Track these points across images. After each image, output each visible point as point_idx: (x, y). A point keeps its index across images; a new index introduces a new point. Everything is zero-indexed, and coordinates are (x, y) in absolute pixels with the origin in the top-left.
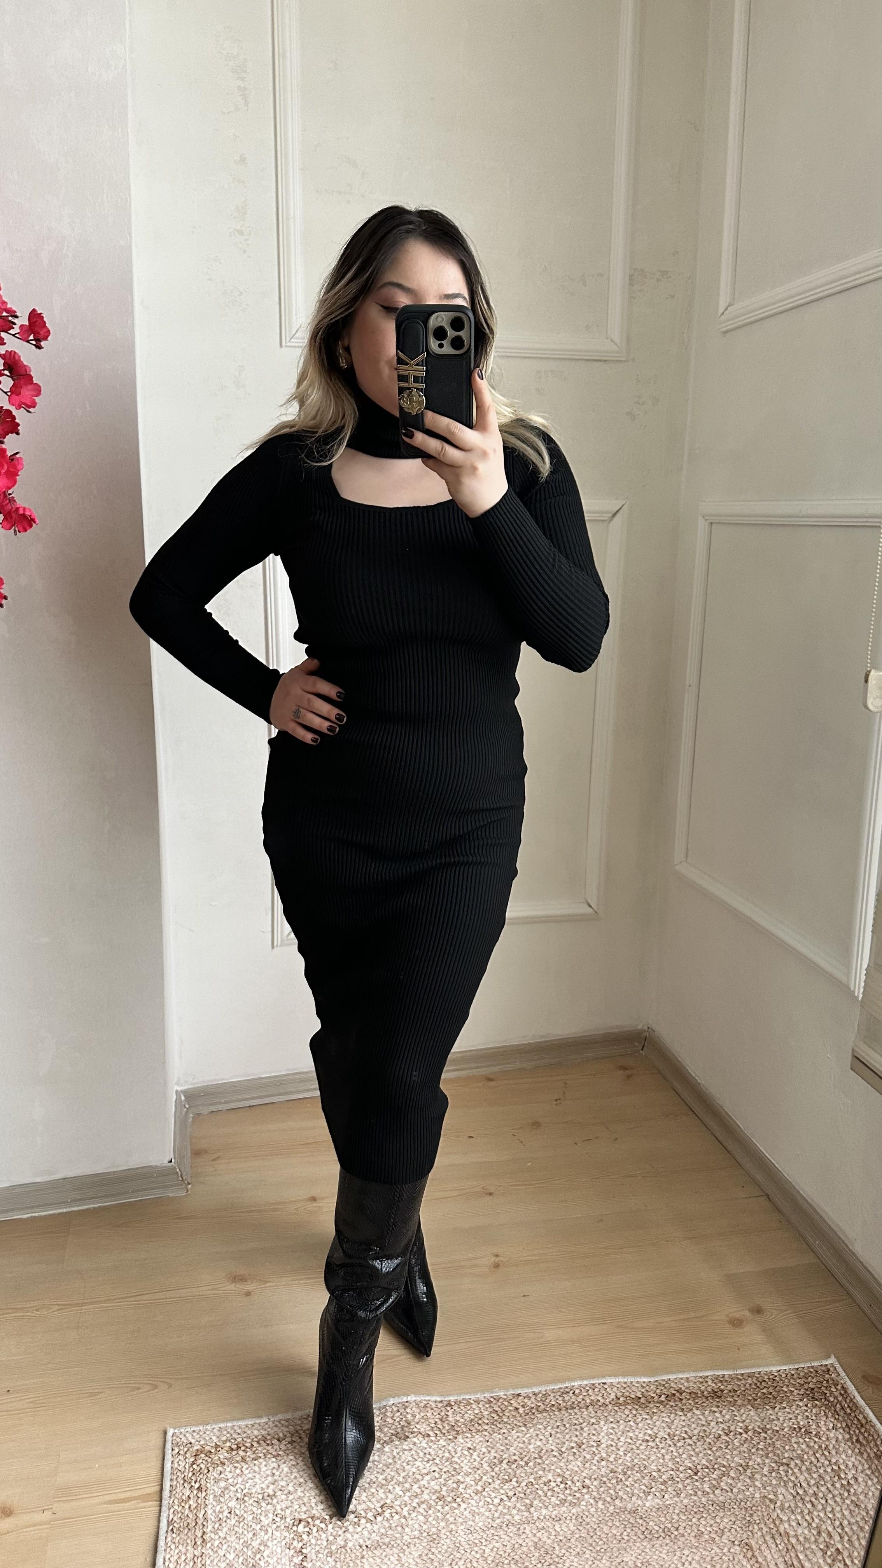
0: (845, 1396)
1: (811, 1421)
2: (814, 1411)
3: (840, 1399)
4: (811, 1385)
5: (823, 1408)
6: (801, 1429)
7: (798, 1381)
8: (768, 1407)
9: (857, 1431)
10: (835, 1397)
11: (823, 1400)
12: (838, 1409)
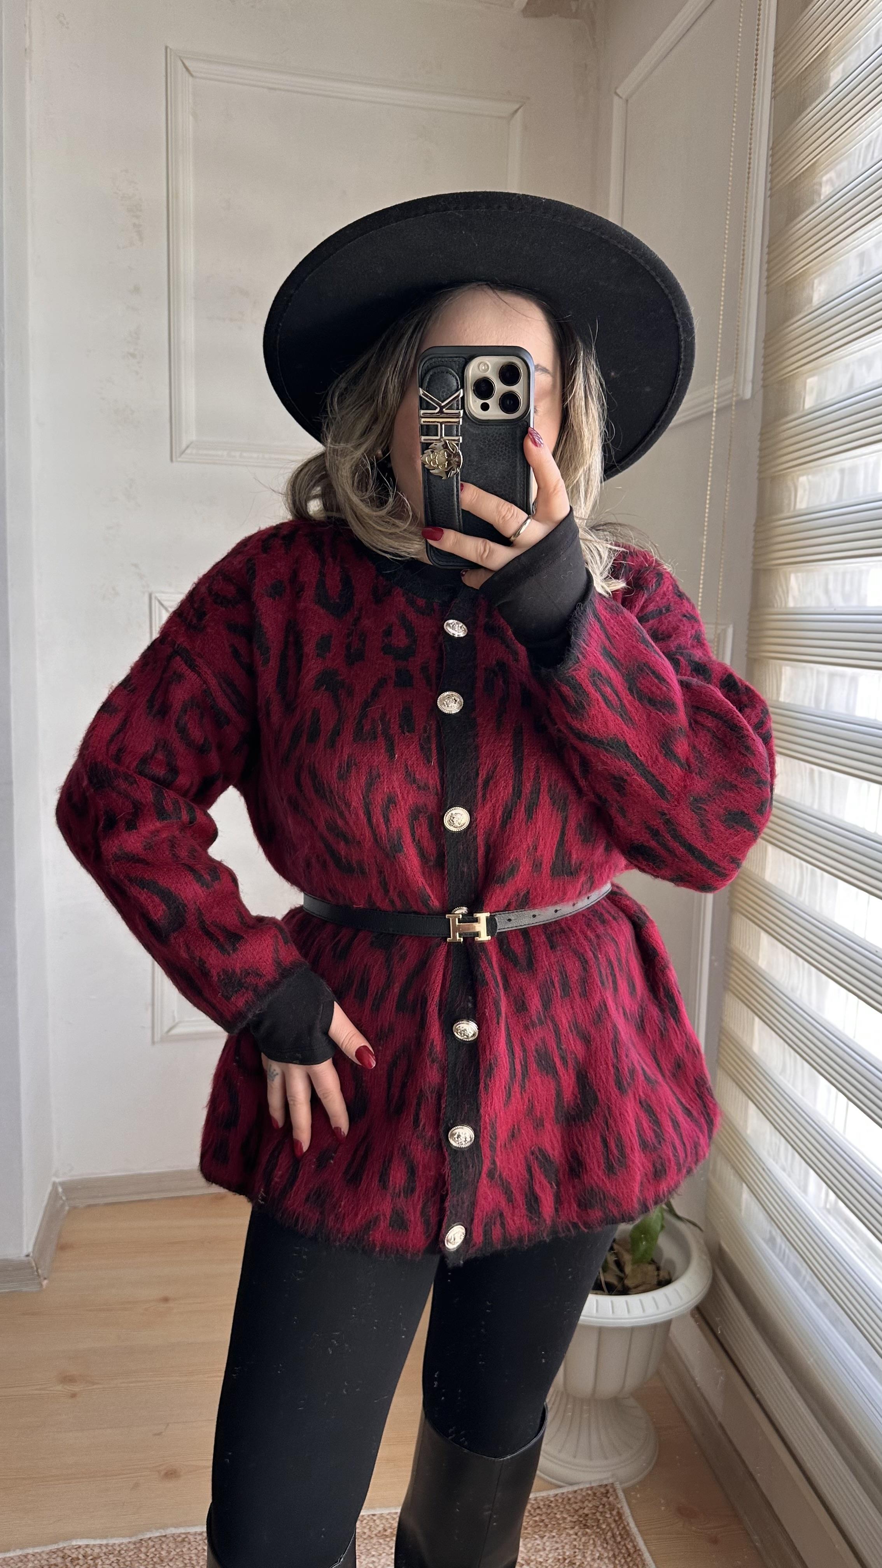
0: (619, 1523)
1: (577, 1550)
2: (583, 1539)
3: (613, 1526)
4: (586, 1511)
5: (593, 1537)
6: (565, 1559)
7: (574, 1506)
8: (537, 1537)
9: (623, 1561)
10: (608, 1525)
11: (595, 1528)
12: (608, 1537)
